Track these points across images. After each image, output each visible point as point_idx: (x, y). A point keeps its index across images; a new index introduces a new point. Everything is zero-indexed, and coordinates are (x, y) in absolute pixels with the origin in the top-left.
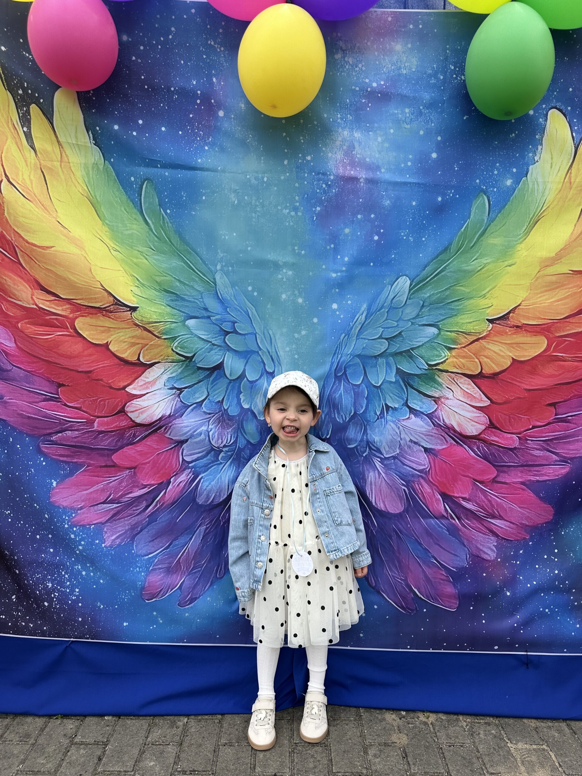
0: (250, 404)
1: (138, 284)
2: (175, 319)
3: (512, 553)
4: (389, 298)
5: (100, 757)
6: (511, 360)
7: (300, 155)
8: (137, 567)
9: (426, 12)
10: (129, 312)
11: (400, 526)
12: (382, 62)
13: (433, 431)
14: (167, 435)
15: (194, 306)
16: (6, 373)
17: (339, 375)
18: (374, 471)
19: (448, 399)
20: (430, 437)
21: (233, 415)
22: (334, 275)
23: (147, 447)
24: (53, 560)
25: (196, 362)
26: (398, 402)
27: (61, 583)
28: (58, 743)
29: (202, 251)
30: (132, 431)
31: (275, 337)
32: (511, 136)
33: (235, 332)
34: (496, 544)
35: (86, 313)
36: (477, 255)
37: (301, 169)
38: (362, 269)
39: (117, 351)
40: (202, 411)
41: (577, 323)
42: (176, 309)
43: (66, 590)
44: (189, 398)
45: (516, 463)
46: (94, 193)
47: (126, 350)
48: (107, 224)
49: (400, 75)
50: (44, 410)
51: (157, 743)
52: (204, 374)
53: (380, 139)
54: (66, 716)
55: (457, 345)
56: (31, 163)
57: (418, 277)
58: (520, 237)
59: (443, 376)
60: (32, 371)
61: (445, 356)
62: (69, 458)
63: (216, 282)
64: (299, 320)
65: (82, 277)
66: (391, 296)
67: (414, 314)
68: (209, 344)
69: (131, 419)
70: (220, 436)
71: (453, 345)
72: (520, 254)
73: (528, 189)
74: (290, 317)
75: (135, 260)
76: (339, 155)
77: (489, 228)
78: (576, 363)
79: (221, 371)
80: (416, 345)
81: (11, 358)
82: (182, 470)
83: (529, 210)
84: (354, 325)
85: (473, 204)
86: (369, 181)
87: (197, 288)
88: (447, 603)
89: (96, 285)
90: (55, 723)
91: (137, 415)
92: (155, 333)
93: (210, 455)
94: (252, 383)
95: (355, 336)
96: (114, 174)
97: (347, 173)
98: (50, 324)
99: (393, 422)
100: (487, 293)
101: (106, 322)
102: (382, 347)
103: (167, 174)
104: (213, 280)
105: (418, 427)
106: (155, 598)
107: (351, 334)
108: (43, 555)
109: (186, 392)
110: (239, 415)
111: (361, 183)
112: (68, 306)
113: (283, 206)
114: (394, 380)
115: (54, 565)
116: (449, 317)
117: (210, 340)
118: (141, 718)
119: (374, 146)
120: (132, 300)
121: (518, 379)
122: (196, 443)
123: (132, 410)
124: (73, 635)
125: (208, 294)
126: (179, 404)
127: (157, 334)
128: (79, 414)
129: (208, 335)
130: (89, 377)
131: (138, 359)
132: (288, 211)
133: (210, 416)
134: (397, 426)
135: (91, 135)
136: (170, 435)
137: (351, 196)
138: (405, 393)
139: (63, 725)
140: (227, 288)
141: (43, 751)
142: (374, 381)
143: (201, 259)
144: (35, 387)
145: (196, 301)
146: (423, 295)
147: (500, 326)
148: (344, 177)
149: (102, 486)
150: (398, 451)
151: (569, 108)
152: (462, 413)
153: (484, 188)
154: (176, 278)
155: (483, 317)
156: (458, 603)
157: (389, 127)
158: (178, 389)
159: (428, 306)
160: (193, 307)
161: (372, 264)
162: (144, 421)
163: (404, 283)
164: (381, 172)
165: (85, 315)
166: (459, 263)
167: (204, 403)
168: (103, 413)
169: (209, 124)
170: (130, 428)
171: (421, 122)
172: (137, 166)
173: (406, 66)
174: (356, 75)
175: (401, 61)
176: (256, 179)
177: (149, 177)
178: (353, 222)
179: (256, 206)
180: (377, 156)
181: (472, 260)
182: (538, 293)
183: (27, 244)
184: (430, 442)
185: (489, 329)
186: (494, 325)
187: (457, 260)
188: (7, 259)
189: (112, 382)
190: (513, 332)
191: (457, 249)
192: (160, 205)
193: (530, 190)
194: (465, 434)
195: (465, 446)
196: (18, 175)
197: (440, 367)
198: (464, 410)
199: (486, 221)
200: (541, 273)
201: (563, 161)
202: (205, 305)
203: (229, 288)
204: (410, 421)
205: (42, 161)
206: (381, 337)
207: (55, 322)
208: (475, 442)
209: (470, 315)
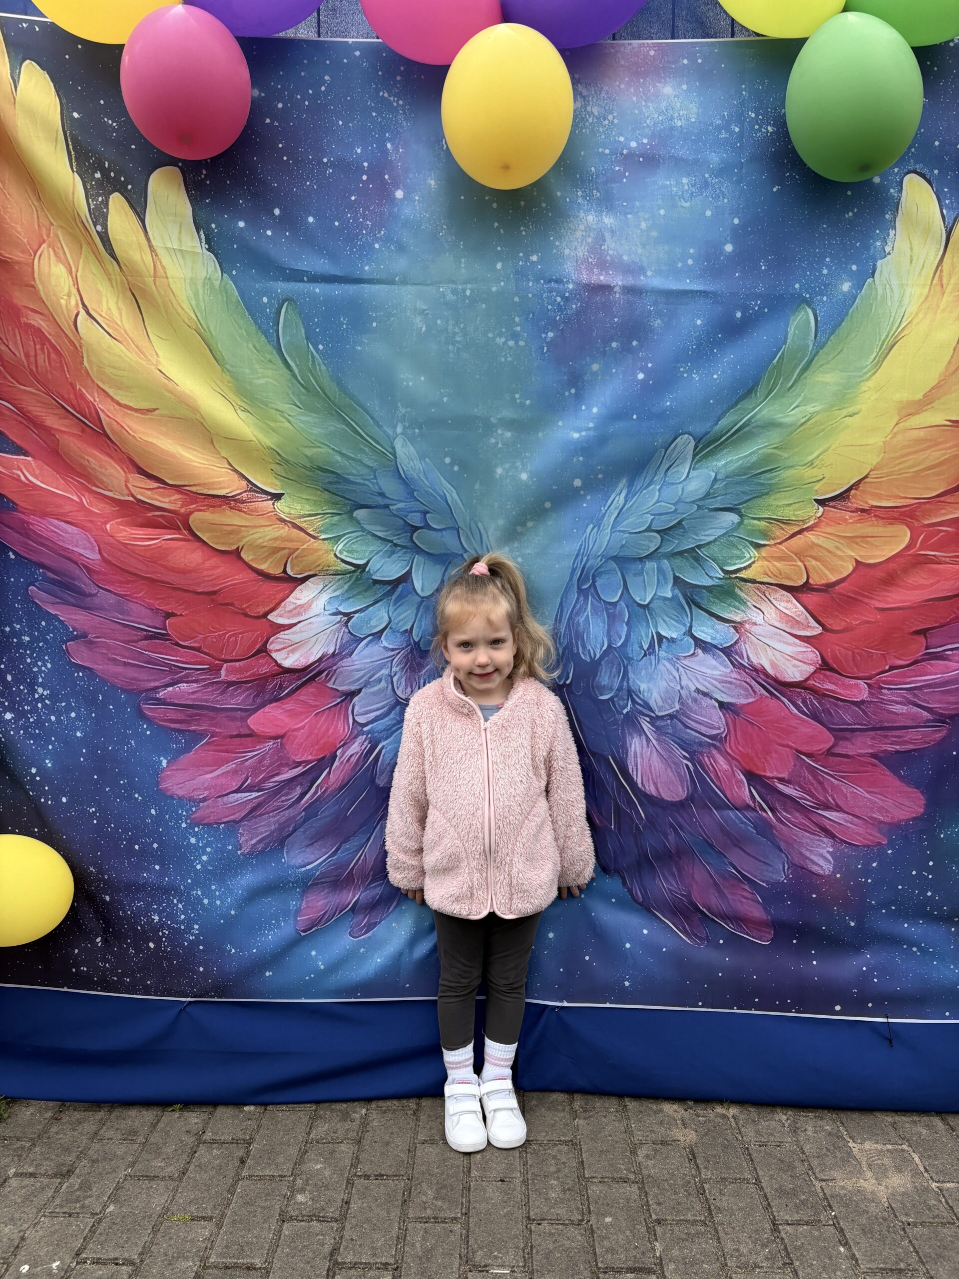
1: (279, 461)
2: (335, 511)
3: (860, 866)
4: (662, 469)
6: (854, 563)
7: (521, 255)
8: (290, 882)
10: (271, 502)
11: (681, 820)
13: (733, 676)
14: (330, 685)
15: (365, 490)
16: (89, 599)
17: (584, 587)
18: (640, 736)
19: (755, 624)
20: (728, 685)
22: (576, 435)
23: (298, 704)
24: (160, 882)
25: (372, 572)
26: (677, 629)
27: (173, 917)
28: (179, 1142)
29: (373, 404)
30: (277, 681)
31: (487, 534)
33: (428, 526)
34: (831, 850)
35: (206, 505)
36: (800, 400)
37: (522, 275)
38: (620, 425)
39: (252, 560)
40: (382, 645)
42: (338, 495)
43: (180, 927)
44: (361, 628)
45: (865, 725)
46: (207, 323)
47: (265, 559)
48: (228, 370)
50: (145, 654)
51: (324, 1141)
52: (383, 590)
53: (643, 225)
55: (769, 540)
56: (116, 281)
57: (708, 436)
58: (866, 370)
59: (747, 588)
60: (126, 595)
61: (751, 557)
62: (184, 725)
63: (395, 453)
64: (525, 507)
66: (666, 467)
67: (701, 493)
68: (390, 545)
69: (276, 661)
70: (410, 682)
71: (763, 539)
72: (867, 396)
73: (877, 295)
74: (509, 503)
75: (273, 422)
76: (581, 252)
77: (816, 359)
79: (408, 584)
80: (705, 540)
81: (96, 577)
82: (353, 738)
83: (879, 328)
84: (606, 511)
85: (791, 321)
86: (629, 290)
87: (368, 463)
88: (756, 932)
89: (220, 464)
90: (171, 1116)
91: (286, 656)
92: (309, 531)
93: (393, 712)
95: (610, 529)
96: (236, 293)
97: (594, 280)
98: (152, 524)
99: (669, 660)
100: (816, 457)
101: (234, 518)
102: (652, 544)
103: (317, 290)
104: (390, 450)
105: (708, 669)
106: (314, 927)
107: (602, 525)
108: (145, 875)
109: (357, 619)
111: (615, 293)
112: (177, 496)
113: (497, 332)
114: (669, 595)
115: (161, 889)
116: (756, 497)
117: (390, 539)
118: (298, 1106)
119: (635, 236)
120: (271, 484)
121: (866, 593)
122: (373, 694)
123: (277, 648)
124: (191, 992)
125: (385, 471)
126: (347, 637)
127: (312, 533)
128: (198, 656)
129: (386, 531)
130: (213, 601)
131: (285, 571)
132: (503, 340)
133: (393, 653)
134: (674, 666)
136: (334, 684)
137: (602, 314)
138: (687, 616)
139: (183, 1119)
140: (413, 461)
141: (159, 1151)
142: (639, 597)
143: (372, 418)
144: (132, 619)
145: (367, 482)
146: (715, 463)
147: (836, 510)
148: (589, 286)
149: (234, 766)
150: (677, 707)
151: (936, 172)
152: (778, 646)
153: (808, 296)
154: (336, 449)
155: (809, 496)
156: (773, 932)
157: (658, 206)
158: (345, 615)
159: (724, 481)
160: (362, 491)
161: (635, 417)
162: (295, 664)
163: (686, 445)
164: (647, 276)
165: (204, 508)
166: (772, 412)
167: (384, 634)
168: (234, 654)
169: (381, 210)
170: (274, 676)
171: (707, 196)
172: (273, 281)
173: (681, 114)
174: (604, 132)
175: (672, 108)
176: (454, 292)
177: (291, 295)
178: (604, 353)
179: (455, 334)
180: (640, 251)
181: (792, 407)
182: (896, 458)
183: (117, 407)
184: (729, 693)
185: (819, 514)
186: (826, 508)
187: (768, 409)
188: (88, 430)
189: (247, 607)
190: (856, 519)
191: (766, 393)
192: (308, 338)
193: (879, 297)
194: (783, 680)
195: (783, 698)
196: (100, 303)
197: (742, 575)
198: (780, 642)
199: (811, 347)
200: (901, 425)
201: (928, 252)
202: (380, 489)
203: (415, 461)
204: (695, 659)
205: (128, 277)
206: (649, 529)
207: (161, 520)
208: (799, 693)
209: (788, 494)
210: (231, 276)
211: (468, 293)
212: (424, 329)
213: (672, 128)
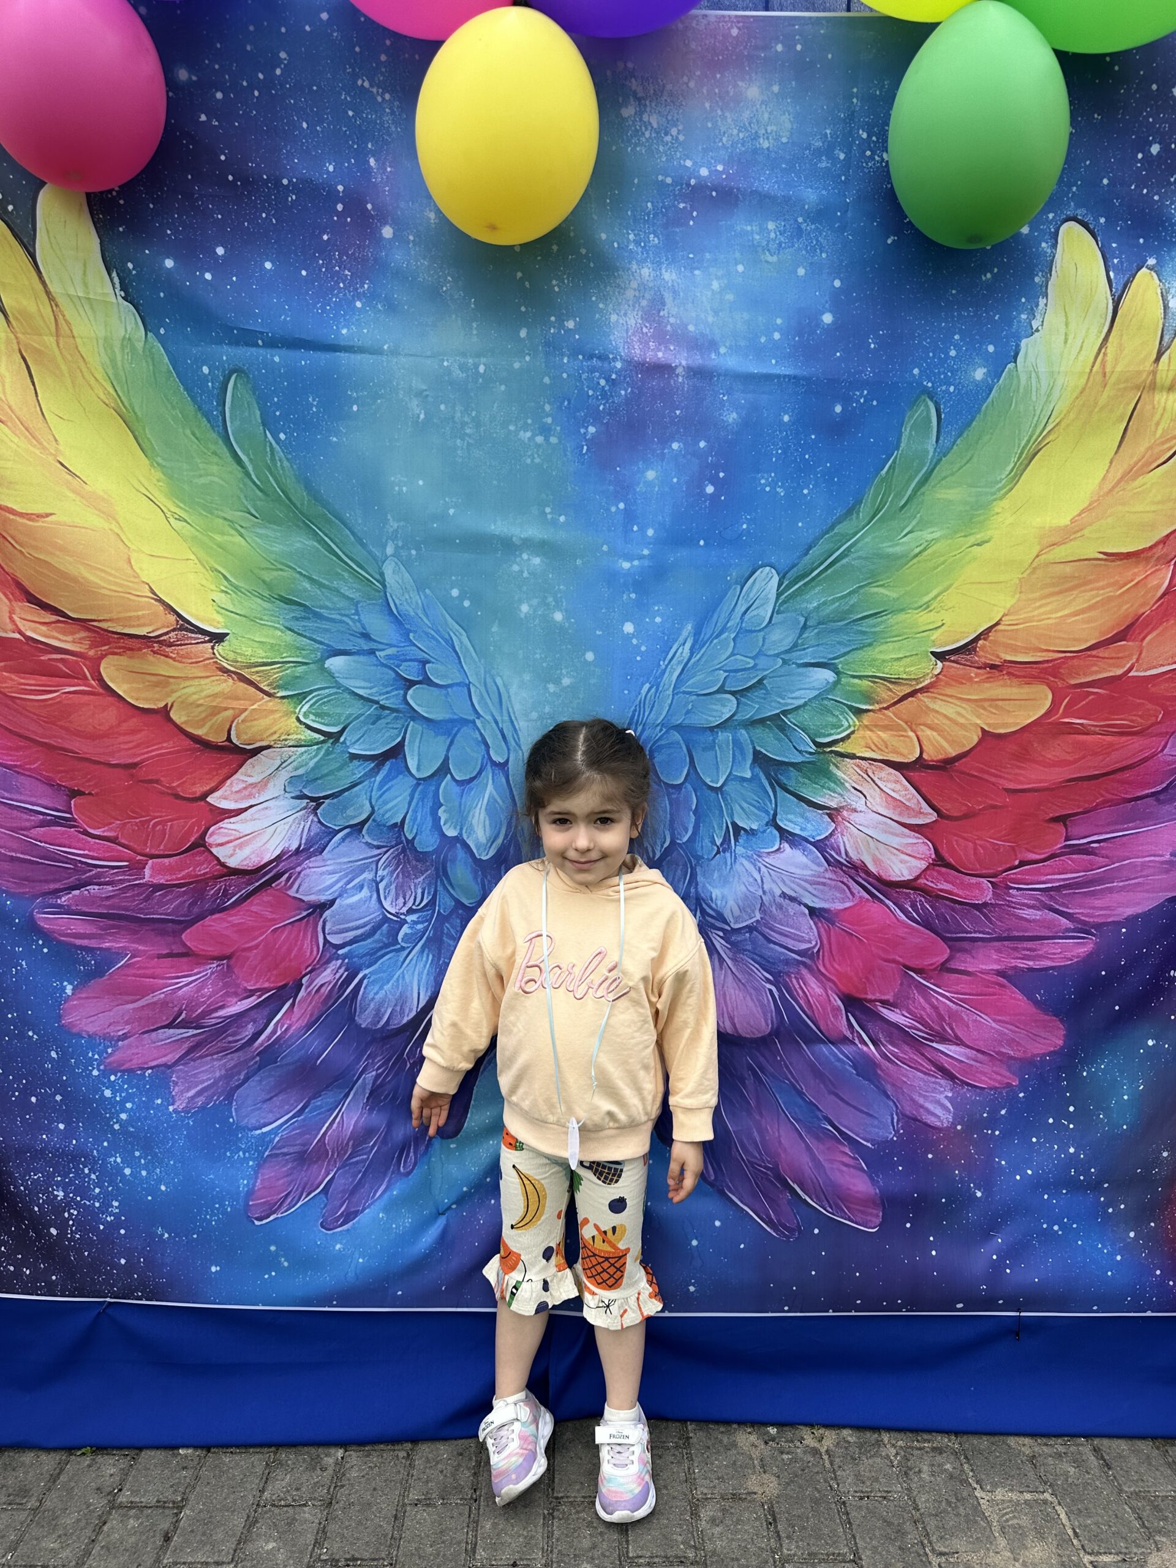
0: (458, 827)
1: (226, 587)
2: (304, 658)
3: (985, 1115)
4: (737, 610)
5: (168, 1533)
6: (980, 734)
7: (553, 319)
8: (240, 1149)
9: (810, 18)
10: (209, 645)
11: (761, 1060)
12: (719, 123)
13: (827, 876)
14: (292, 892)
15: (343, 629)
19: (855, 811)
20: (821, 887)
21: (425, 850)
22: (626, 565)
23: (250, 916)
24: (65, 1147)
25: (348, 743)
26: (758, 818)
27: (83, 1191)
28: (85, 1507)
29: (355, 517)
30: (221, 885)
31: (508, 693)
32: (984, 278)
33: (427, 681)
34: (950, 1095)
35: (120, 648)
36: (914, 523)
37: (554, 348)
38: (683, 553)
39: (185, 722)
40: (363, 841)
41: (1112, 658)
42: (305, 637)
43: (93, 1204)
44: (335, 817)
45: (988, 933)
46: (130, 401)
47: (205, 719)
48: (158, 464)
49: (755, 151)
50: (43, 844)
51: (283, 1503)
52: (364, 769)
53: (715, 285)
54: (100, 1448)
55: (872, 704)
57: (795, 569)
58: (1000, 485)
59: (846, 766)
60: (14, 766)
61: (850, 726)
62: (93, 941)
63: (384, 580)
64: (557, 656)
65: (110, 574)
66: (741, 608)
67: (787, 644)
68: (375, 706)
69: (218, 859)
70: (401, 890)
71: (865, 703)
72: (1001, 520)
73: (1019, 387)
74: (538, 651)
75: (218, 538)
76: (633, 319)
77: (937, 468)
78: (1109, 738)
79: (399, 760)
80: (791, 704)
82: (324, 963)
83: (1020, 431)
84: (667, 666)
85: (906, 419)
86: (696, 373)
87: (347, 593)
88: (859, 1215)
89: (140, 591)
90: (79, 1463)
91: (231, 852)
92: (261, 685)
93: (379, 932)
94: (463, 785)
95: (671, 689)
96: (166, 360)
97: (649, 357)
98: (47, 670)
99: (748, 858)
100: (933, 599)
101: (163, 667)
102: (725, 710)
103: (277, 359)
104: (378, 577)
105: (796, 867)
106: (273, 1213)
107: (662, 684)
108: (44, 1136)
109: (329, 805)
110: (437, 851)
111: (677, 376)
112: (83, 634)
113: (520, 424)
114: (748, 774)
115: (67, 1156)
116: (856, 649)
117: (376, 699)
118: (251, 1450)
119: (704, 299)
120: (214, 620)
121: (992, 770)
122: (351, 907)
123: (219, 841)
124: (109, 1292)
125: (369, 604)
126: (316, 828)
127: (266, 689)
128: (113, 850)
129: (371, 688)
130: (132, 776)
131: (229, 739)
132: (529, 434)
133: (379, 851)
134: (755, 866)
136: (297, 891)
137: (659, 404)
138: (771, 803)
139: (94, 1468)
140: (408, 592)
141: (54, 1523)
142: (709, 776)
143: (353, 533)
144: (24, 798)
145: (344, 619)
146: (804, 605)
147: (958, 666)
148: (643, 365)
149: (163, 995)
150: (758, 916)
151: (1102, 220)
152: (883, 838)
153: (930, 385)
154: (304, 572)
155: (924, 649)
156: (881, 1214)
157: (735, 259)
158: (312, 799)
159: (815, 627)
160: (338, 631)
161: (702, 543)
162: (245, 863)
163: (767, 582)
164: (719, 353)
165: (119, 651)
166: (877, 540)
167: (366, 827)
168: (162, 848)
169: (363, 255)
170: (216, 878)
171: (799, 249)
172: (216, 344)
173: (769, 131)
174: (665, 152)
175: (758, 122)
176: (462, 367)
177: (240, 365)
178: (662, 457)
179: (464, 424)
180: (710, 319)
181: (903, 534)
182: (1035, 600)
184: (822, 896)
185: (937, 671)
186: (947, 663)
187: (873, 535)
189: (179, 786)
190: (983, 677)
191: (872, 513)
192: (264, 423)
193: (1021, 389)
194: (888, 879)
195: (887, 901)
197: (839, 748)
198: (886, 832)
199: (931, 454)
200: (1042, 558)
201: (1088, 329)
202: (364, 628)
203: (411, 592)
204: (782, 855)
205: (19, 335)
206: (721, 690)
207: (61, 666)
208: (908, 894)
209: (897, 645)
210: (157, 335)
211: (482, 369)
212: (422, 416)
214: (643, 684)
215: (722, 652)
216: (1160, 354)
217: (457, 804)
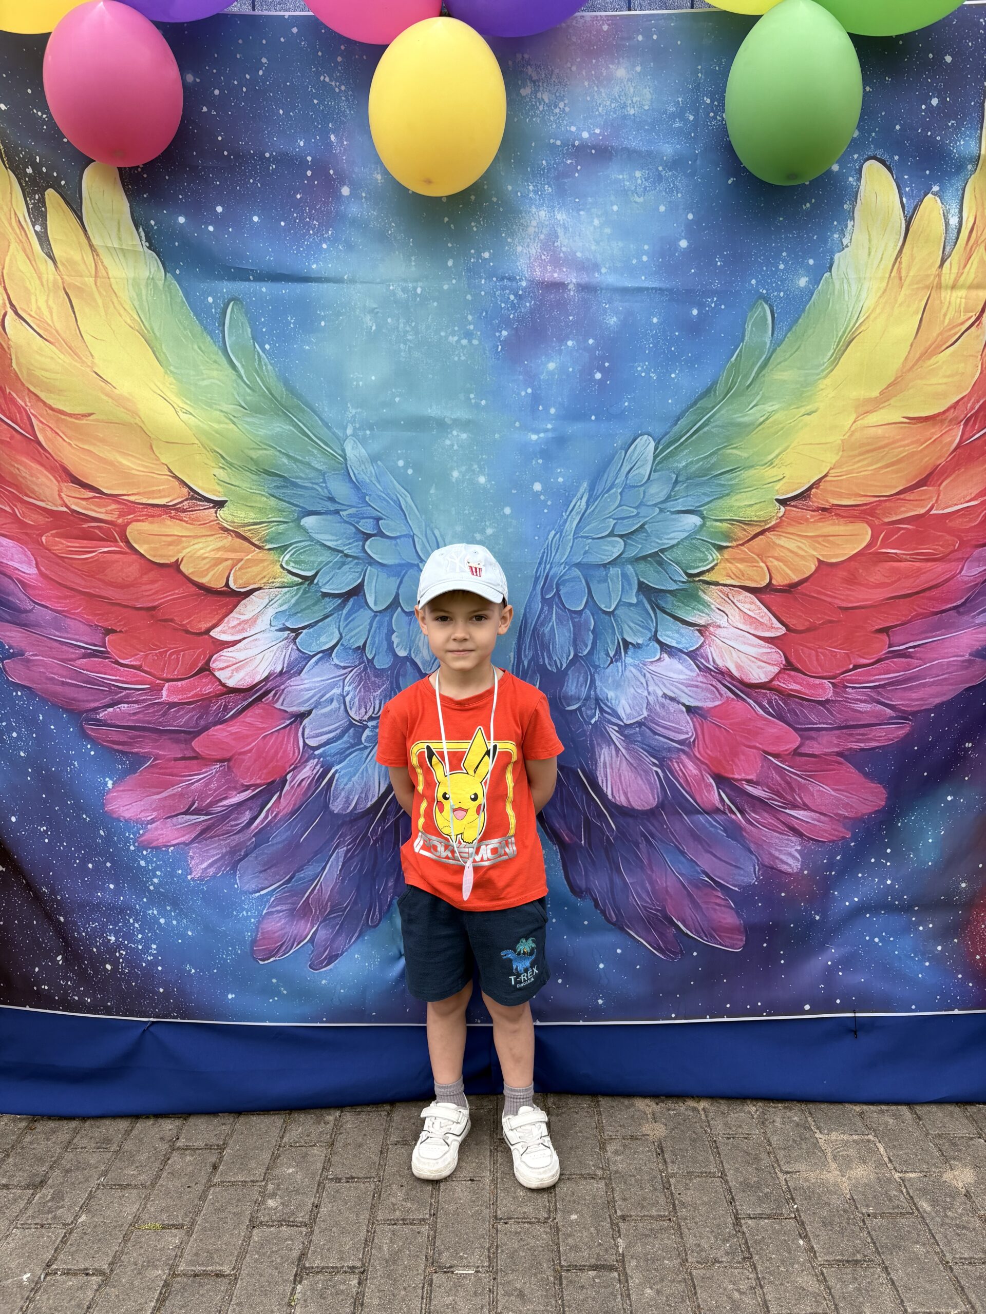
0: (408, 649)
1: (224, 464)
2: (284, 518)
3: (825, 861)
4: (623, 469)
6: (817, 563)
7: (472, 251)
8: (244, 909)
10: (213, 510)
11: (651, 828)
13: (699, 679)
14: (278, 705)
15: (313, 495)
16: (24, 615)
17: (548, 596)
18: (609, 746)
19: (719, 627)
20: (695, 689)
21: (382, 667)
23: (244, 726)
24: (115, 902)
25: (320, 584)
26: (643, 635)
27: (129, 936)
29: (322, 406)
30: (222, 701)
31: (444, 540)
33: (381, 534)
34: (799, 848)
35: (143, 515)
36: (758, 398)
37: (474, 273)
38: (579, 426)
39: (192, 573)
40: (333, 663)
41: (915, 500)
42: (285, 501)
43: (137, 947)
44: (311, 643)
45: (831, 724)
46: (150, 324)
47: (208, 570)
48: (171, 372)
50: (86, 672)
52: (333, 604)
53: (596, 222)
55: (731, 542)
56: (47, 281)
57: (667, 436)
58: (823, 367)
59: (711, 591)
60: (64, 611)
61: (714, 560)
62: (126, 747)
63: (345, 455)
64: (482, 511)
66: (626, 469)
67: (662, 496)
68: (340, 555)
69: (220, 681)
70: (363, 702)
71: (726, 541)
72: (825, 394)
73: (834, 291)
75: (216, 426)
76: (534, 249)
77: (774, 356)
78: (916, 564)
79: (360, 597)
80: (667, 544)
81: (31, 592)
82: (304, 762)
83: (837, 325)
84: (568, 517)
85: (748, 318)
86: (584, 288)
87: (316, 466)
88: (727, 940)
89: (161, 470)
91: (230, 675)
92: (253, 540)
93: (347, 734)
94: (410, 615)
95: (572, 534)
96: (181, 293)
97: (547, 277)
98: (88, 536)
99: (636, 666)
100: (776, 457)
101: (174, 528)
102: (615, 550)
103: (264, 290)
104: (340, 452)
105: (675, 673)
106: (273, 956)
107: (564, 531)
109: (305, 635)
110: (392, 668)
111: (570, 290)
112: (114, 506)
113: (449, 331)
114: (634, 601)
115: (116, 909)
116: (717, 499)
117: (341, 549)
119: (588, 233)
120: (216, 490)
121: (829, 593)
122: (325, 715)
123: (222, 665)
124: (152, 1013)
125: (334, 474)
126: (295, 654)
127: (257, 543)
128: (138, 676)
129: (337, 540)
130: (154, 617)
131: (227, 585)
132: (456, 338)
133: (345, 671)
134: (641, 672)
135: (143, 234)
136: (282, 704)
137: (556, 312)
138: (652, 622)
140: (364, 465)
142: (603, 602)
143: (321, 419)
144: (69, 636)
145: (315, 486)
146: (675, 465)
147: (797, 510)
148: (543, 283)
149: (179, 789)
150: (645, 714)
151: (896, 158)
152: (743, 648)
153: (765, 292)
154: (283, 451)
155: (770, 496)
156: (744, 938)
157: (611, 202)
158: (293, 630)
159: (684, 482)
160: (310, 496)
161: (593, 418)
162: (241, 683)
163: (646, 447)
164: (601, 273)
165: (142, 518)
166: (730, 412)
167: (335, 651)
168: (178, 671)
169: (327, 209)
170: (219, 695)
172: (218, 280)
173: (634, 102)
174: (555, 121)
175: (625, 95)
176: (404, 290)
177: (237, 295)
178: (560, 352)
179: (406, 332)
180: (593, 248)
181: (751, 406)
182: (855, 456)
183: (50, 412)
184: (696, 697)
185: (780, 514)
186: (788, 508)
187: (727, 408)
188: (18, 437)
189: (187, 623)
190: (817, 518)
191: (725, 392)
192: (254, 338)
193: (836, 292)
194: (748, 681)
195: (749, 700)
196: (29, 302)
197: (705, 577)
198: (745, 643)
199: (768, 345)
200: (859, 423)
201: (887, 244)
202: (330, 493)
203: (367, 465)
204: (662, 664)
205: (65, 277)
206: (611, 534)
207: (97, 531)
208: (765, 694)
209: (749, 494)
211: (419, 291)
212: (374, 328)
213: (625, 117)
214: (550, 531)
215: (612, 503)
216: (943, 261)
217: (406, 630)
